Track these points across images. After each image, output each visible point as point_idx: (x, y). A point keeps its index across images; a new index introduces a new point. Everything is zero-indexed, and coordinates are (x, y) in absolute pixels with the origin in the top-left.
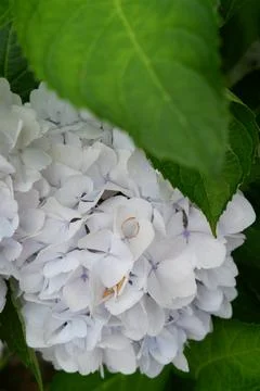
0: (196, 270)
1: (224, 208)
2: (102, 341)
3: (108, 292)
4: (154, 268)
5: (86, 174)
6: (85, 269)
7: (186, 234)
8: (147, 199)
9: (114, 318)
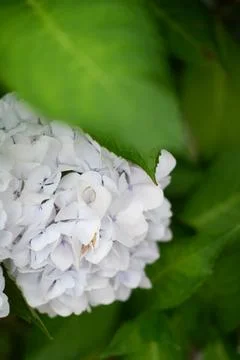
0: (144, 213)
1: (157, 162)
2: (89, 285)
3: (84, 248)
4: (114, 220)
5: (43, 164)
6: (63, 236)
7: (130, 188)
8: (95, 170)
9: (94, 266)
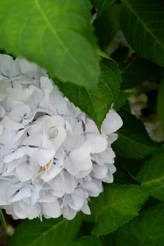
0: (91, 154)
3: (42, 169)
6: (28, 157)
7: (85, 134)
9: (46, 185)
